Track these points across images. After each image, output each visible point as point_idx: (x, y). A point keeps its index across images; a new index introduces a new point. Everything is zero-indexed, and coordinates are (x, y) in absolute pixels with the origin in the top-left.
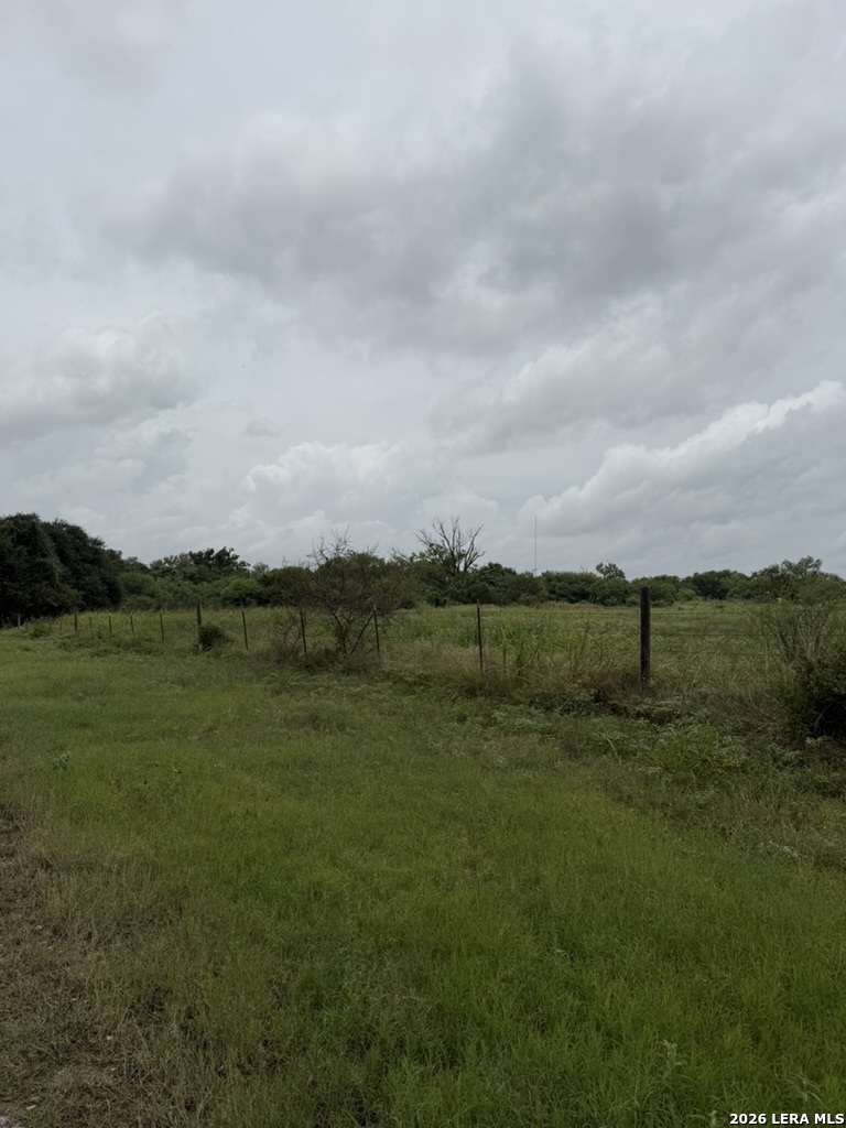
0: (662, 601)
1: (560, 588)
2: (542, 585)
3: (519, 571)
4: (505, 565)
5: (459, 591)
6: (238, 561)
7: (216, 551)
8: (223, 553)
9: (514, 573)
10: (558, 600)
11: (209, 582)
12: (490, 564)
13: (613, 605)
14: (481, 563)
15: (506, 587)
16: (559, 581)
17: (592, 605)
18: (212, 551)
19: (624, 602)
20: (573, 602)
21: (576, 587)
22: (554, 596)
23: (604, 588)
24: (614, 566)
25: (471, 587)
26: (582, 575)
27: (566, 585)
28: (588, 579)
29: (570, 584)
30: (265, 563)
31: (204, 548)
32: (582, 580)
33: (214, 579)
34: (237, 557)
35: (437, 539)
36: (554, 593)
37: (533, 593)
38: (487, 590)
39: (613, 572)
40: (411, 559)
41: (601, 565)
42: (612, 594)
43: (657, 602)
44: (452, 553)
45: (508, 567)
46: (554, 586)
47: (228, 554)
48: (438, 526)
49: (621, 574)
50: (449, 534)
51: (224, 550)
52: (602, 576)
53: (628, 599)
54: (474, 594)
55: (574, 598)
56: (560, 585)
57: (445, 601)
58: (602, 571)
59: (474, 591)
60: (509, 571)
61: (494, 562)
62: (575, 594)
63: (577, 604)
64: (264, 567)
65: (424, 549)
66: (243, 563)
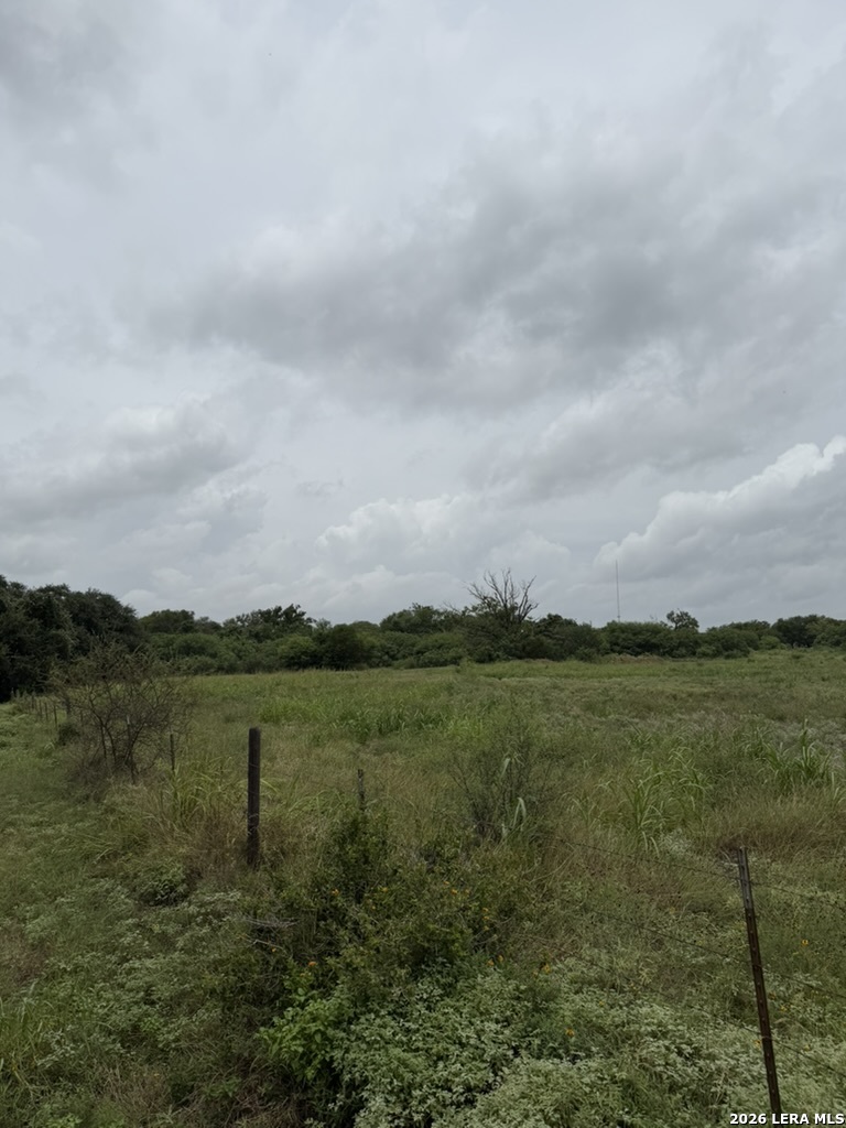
0: (735, 651)
1: (624, 639)
2: (603, 636)
3: (579, 623)
4: (565, 617)
5: (512, 645)
6: (305, 617)
7: (284, 609)
8: (291, 610)
9: (575, 624)
10: (620, 653)
11: (273, 640)
12: (549, 616)
13: (683, 656)
14: (536, 615)
15: (563, 640)
16: (623, 632)
17: (656, 657)
18: (280, 609)
19: (694, 654)
20: (637, 654)
21: (640, 639)
22: (617, 648)
23: (672, 638)
24: (686, 614)
25: (524, 642)
26: (647, 625)
27: (630, 636)
28: (654, 629)
29: (635, 634)
30: (328, 620)
31: (272, 606)
32: (648, 631)
33: (278, 637)
34: (303, 614)
35: (490, 593)
36: (617, 644)
37: (592, 646)
38: (542, 644)
39: (686, 622)
40: (464, 612)
41: (672, 613)
42: (681, 644)
43: (730, 652)
44: (505, 605)
45: (568, 618)
46: (618, 638)
47: (295, 611)
48: (489, 579)
49: (695, 623)
50: (501, 587)
51: (291, 607)
52: (674, 625)
53: (699, 650)
54: (528, 648)
55: (639, 650)
56: (623, 636)
57: (498, 656)
58: (673, 620)
59: (529, 644)
60: (570, 623)
61: (554, 613)
62: (639, 646)
63: (640, 657)
64: (326, 623)
65: (478, 602)
66: (309, 620)
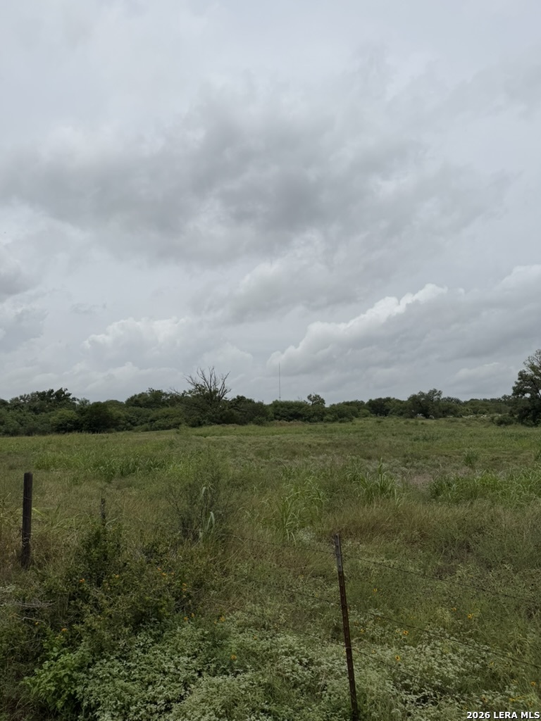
0: (345, 418)
1: (282, 411)
2: (270, 410)
3: (256, 401)
4: (248, 397)
5: (213, 416)
6: (71, 397)
7: (55, 391)
8: (61, 392)
9: (254, 402)
10: (280, 420)
11: (46, 412)
12: (238, 397)
13: (316, 421)
14: (230, 396)
15: (246, 412)
16: (282, 407)
17: (300, 422)
18: (52, 391)
19: (322, 420)
20: (289, 420)
21: (292, 411)
22: (278, 417)
23: (310, 411)
24: (318, 396)
25: (221, 413)
26: (296, 402)
27: (286, 409)
28: (300, 405)
29: (289, 408)
30: (87, 399)
31: (47, 390)
32: (296, 406)
33: (50, 411)
34: (70, 395)
35: (201, 382)
36: (278, 414)
37: (263, 416)
38: (233, 415)
39: (318, 401)
40: (183, 394)
41: (310, 396)
42: (315, 414)
43: (342, 419)
44: (210, 390)
45: (249, 398)
46: (279, 410)
47: (64, 393)
48: (200, 373)
49: (323, 401)
50: (208, 378)
51: (61, 390)
52: (311, 403)
53: (325, 418)
54: (224, 417)
55: (291, 418)
56: (282, 409)
57: (205, 423)
58: (311, 400)
59: (224, 415)
60: (250, 401)
61: (241, 395)
62: (291, 415)
63: (291, 422)
64: (86, 401)
65: (193, 387)
66: (74, 399)
